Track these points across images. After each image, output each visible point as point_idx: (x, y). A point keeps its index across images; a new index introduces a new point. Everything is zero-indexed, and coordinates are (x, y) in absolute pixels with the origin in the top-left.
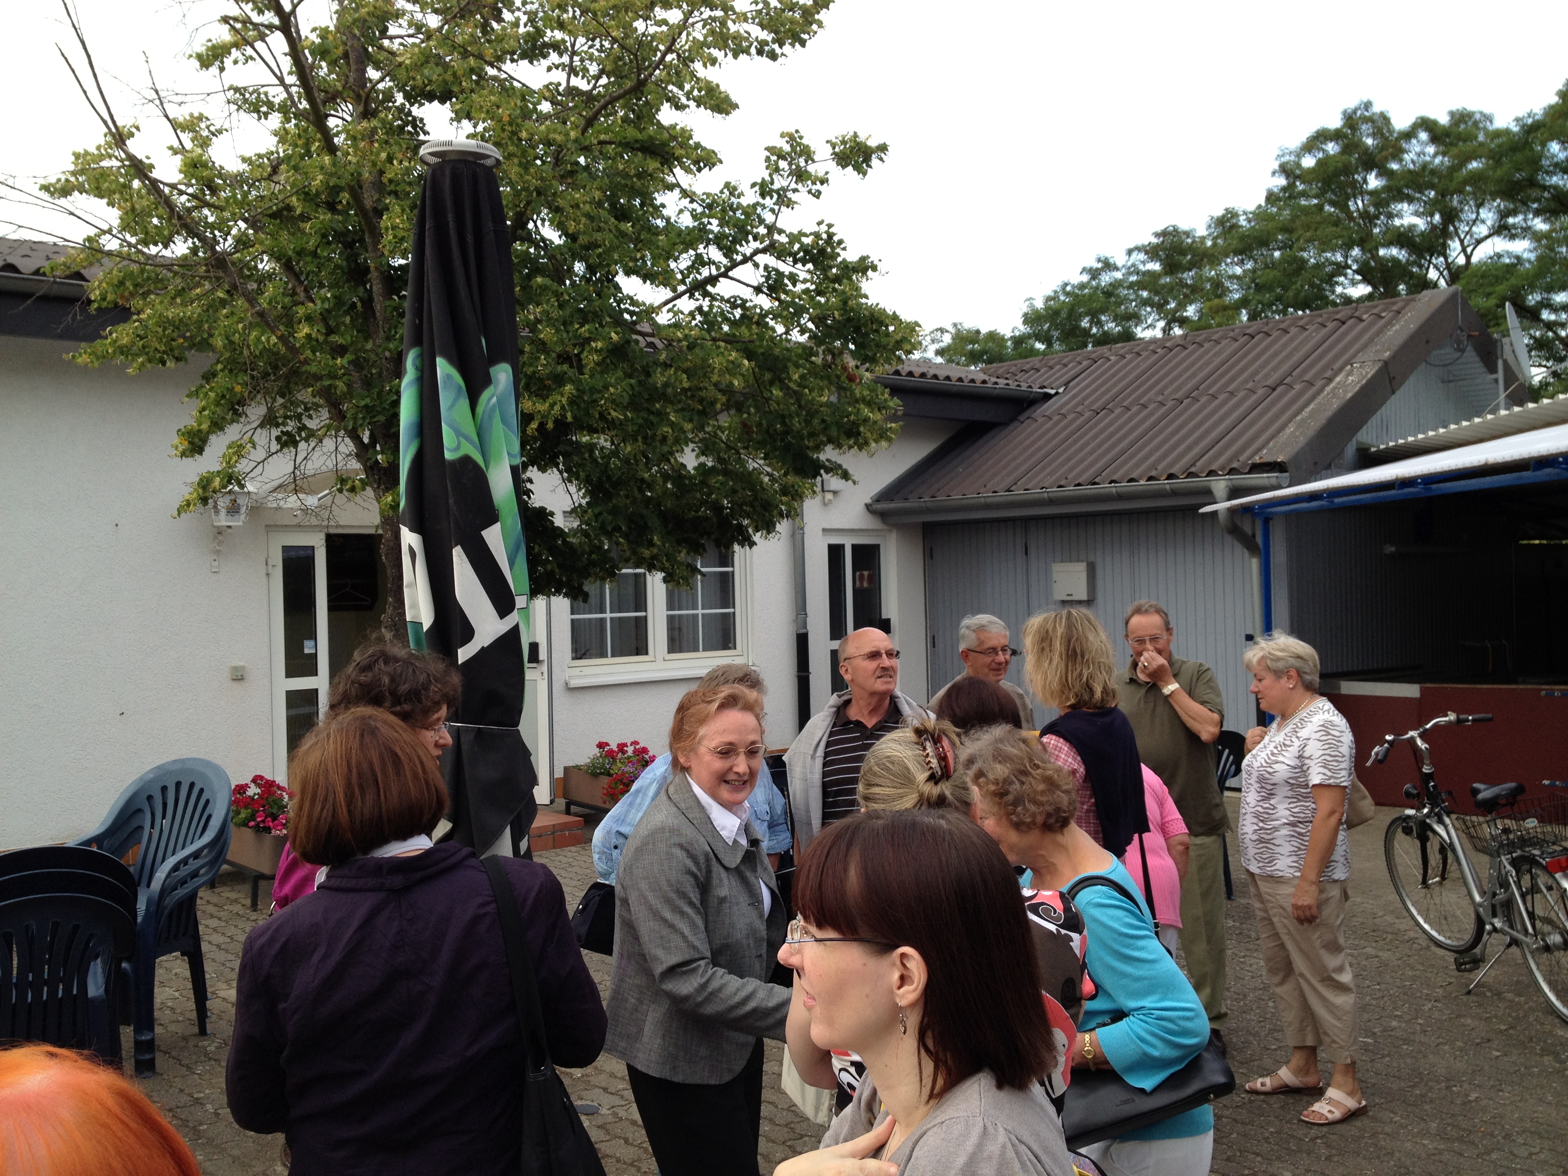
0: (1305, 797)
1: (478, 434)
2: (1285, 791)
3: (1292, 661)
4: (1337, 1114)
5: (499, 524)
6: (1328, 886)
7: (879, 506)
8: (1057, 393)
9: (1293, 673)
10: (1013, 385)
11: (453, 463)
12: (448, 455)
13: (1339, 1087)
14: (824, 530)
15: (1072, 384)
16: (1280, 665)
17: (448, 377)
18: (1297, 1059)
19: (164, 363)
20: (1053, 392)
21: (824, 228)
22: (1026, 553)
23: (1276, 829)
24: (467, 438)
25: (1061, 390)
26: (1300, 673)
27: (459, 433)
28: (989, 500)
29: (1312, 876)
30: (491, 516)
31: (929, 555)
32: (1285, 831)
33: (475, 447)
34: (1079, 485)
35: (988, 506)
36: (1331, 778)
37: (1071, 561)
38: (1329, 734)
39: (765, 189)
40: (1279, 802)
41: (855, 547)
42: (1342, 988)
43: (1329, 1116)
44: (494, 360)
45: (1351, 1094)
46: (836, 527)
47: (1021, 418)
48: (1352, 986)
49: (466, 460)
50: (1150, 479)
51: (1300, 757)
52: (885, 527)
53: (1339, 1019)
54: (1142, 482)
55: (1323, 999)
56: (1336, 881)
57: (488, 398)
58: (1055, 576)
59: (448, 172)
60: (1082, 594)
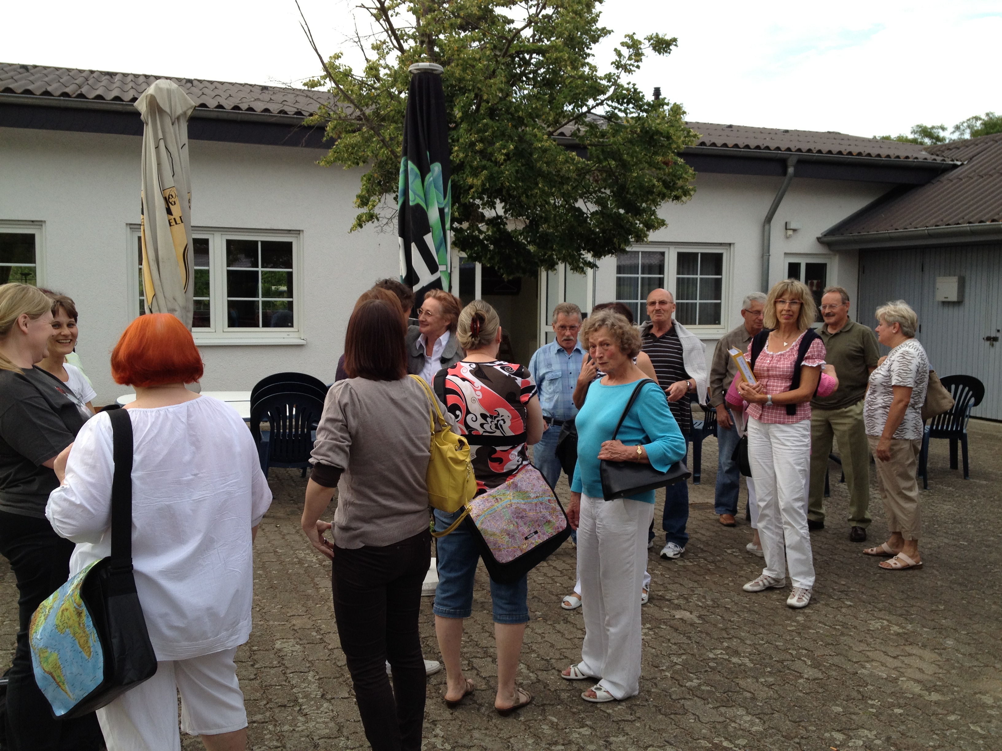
0: (892, 393)
1: (425, 195)
2: (881, 389)
4: (899, 565)
5: (431, 234)
7: (826, 239)
8: (962, 164)
9: (897, 325)
10: (939, 159)
11: (412, 207)
12: (411, 204)
13: (905, 553)
14: (785, 254)
15: (975, 158)
17: (412, 169)
18: (892, 539)
20: (959, 163)
22: (922, 271)
23: (876, 410)
24: (419, 196)
25: (965, 163)
26: (901, 325)
27: (415, 194)
29: (887, 435)
30: (427, 229)
31: (862, 271)
32: (880, 411)
33: (421, 199)
34: (948, 225)
36: (901, 382)
37: (950, 275)
38: (904, 358)
40: (878, 396)
41: (808, 265)
42: (909, 499)
44: (432, 162)
45: (912, 557)
46: (794, 252)
47: (933, 181)
48: (916, 499)
49: (418, 206)
50: (993, 221)
51: (889, 371)
52: (831, 253)
53: (906, 515)
54: (988, 223)
57: (429, 178)
58: (938, 285)
59: (417, 78)
60: (954, 297)
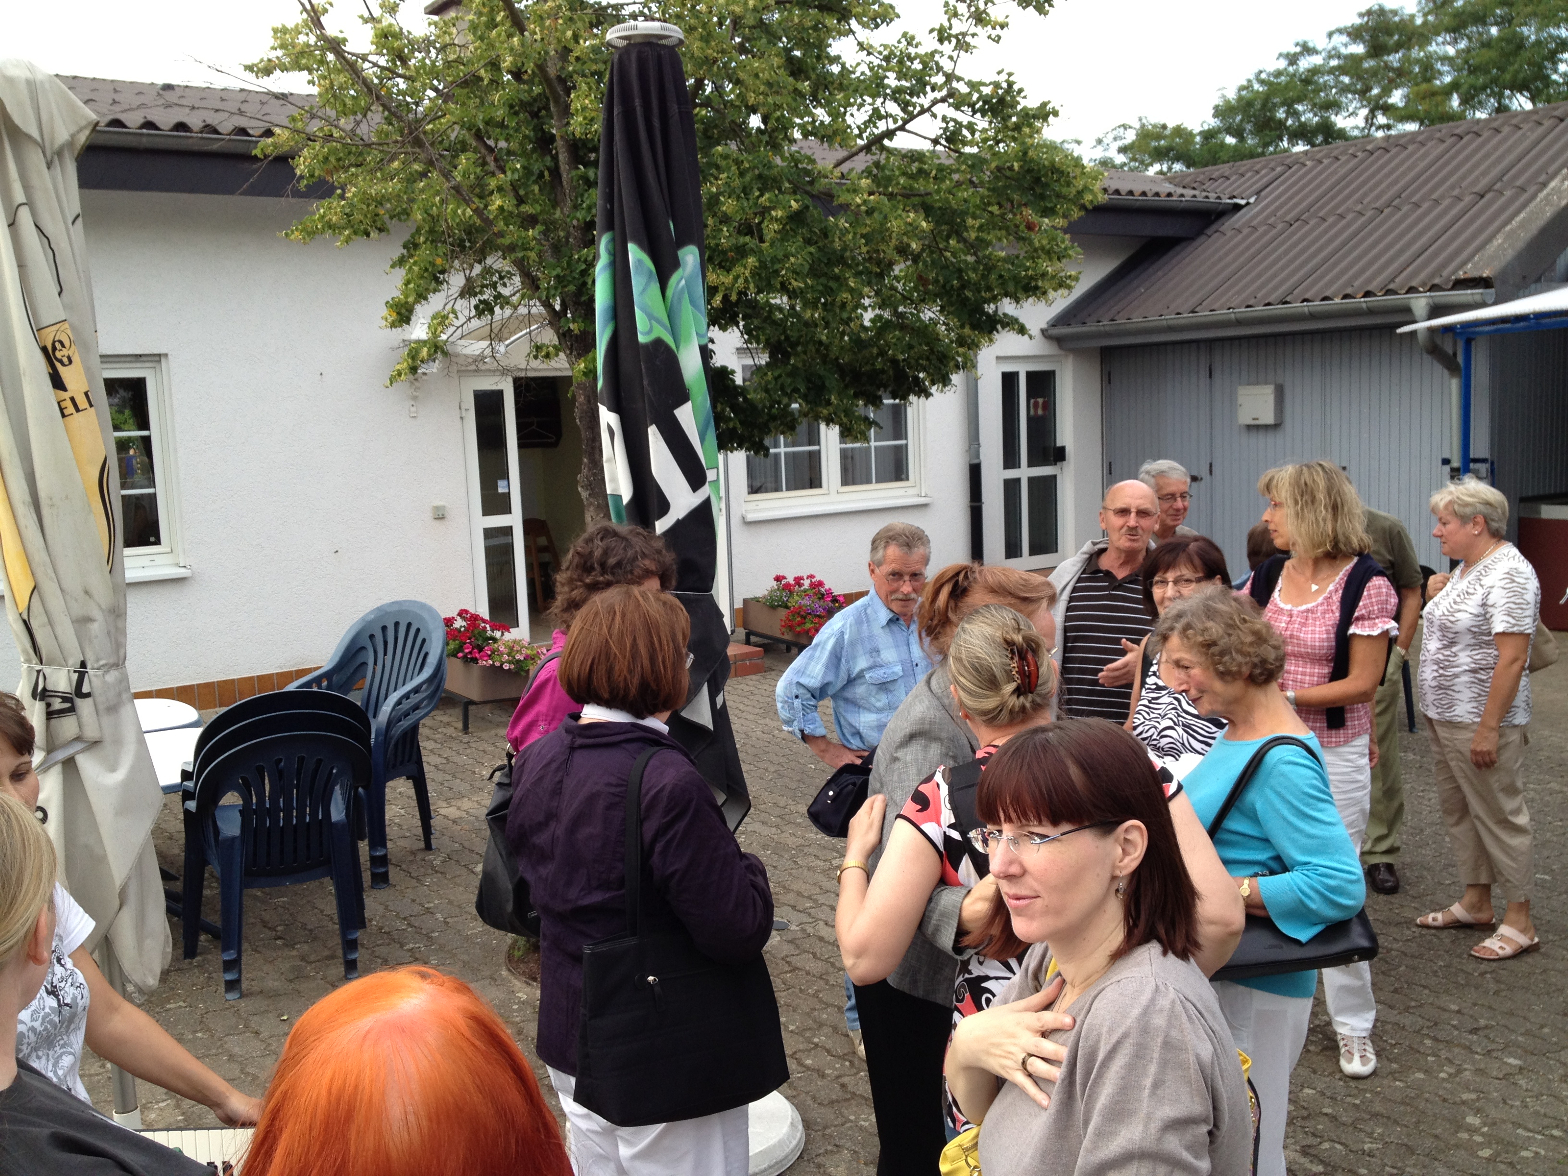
0: (1488, 644)
1: (669, 317)
2: (1468, 639)
3: (1480, 507)
4: (1508, 950)
5: (690, 403)
6: (1508, 731)
7: (1056, 331)
8: (1248, 204)
9: (1480, 519)
10: (1200, 196)
11: (646, 346)
12: (642, 339)
13: (1511, 924)
14: (999, 358)
15: (1263, 193)
16: (1468, 510)
17: (639, 262)
18: (1471, 896)
19: (368, 235)
20: (1243, 202)
21: (1003, 78)
22: (1210, 376)
23: (1456, 676)
24: (659, 322)
25: (1252, 200)
26: (1487, 520)
27: (651, 317)
28: (1171, 323)
29: (1493, 723)
30: (682, 396)
31: (1107, 379)
32: (1465, 678)
33: (666, 329)
34: (1269, 304)
35: (1171, 329)
36: (1514, 625)
37: (1258, 383)
38: (1514, 581)
39: (943, 35)
40: (1461, 650)
41: (1031, 374)
42: (1518, 830)
43: (1500, 952)
44: (681, 243)
45: (1523, 931)
46: (1011, 355)
47: (1209, 232)
48: (1529, 828)
49: (658, 343)
50: (1346, 297)
51: (1484, 605)
52: (1062, 352)
53: (1513, 859)
54: (1337, 300)
55: (1497, 838)
56: (1516, 726)
57: (677, 281)
58: (1241, 400)
59: (634, 57)
60: (1268, 418)
